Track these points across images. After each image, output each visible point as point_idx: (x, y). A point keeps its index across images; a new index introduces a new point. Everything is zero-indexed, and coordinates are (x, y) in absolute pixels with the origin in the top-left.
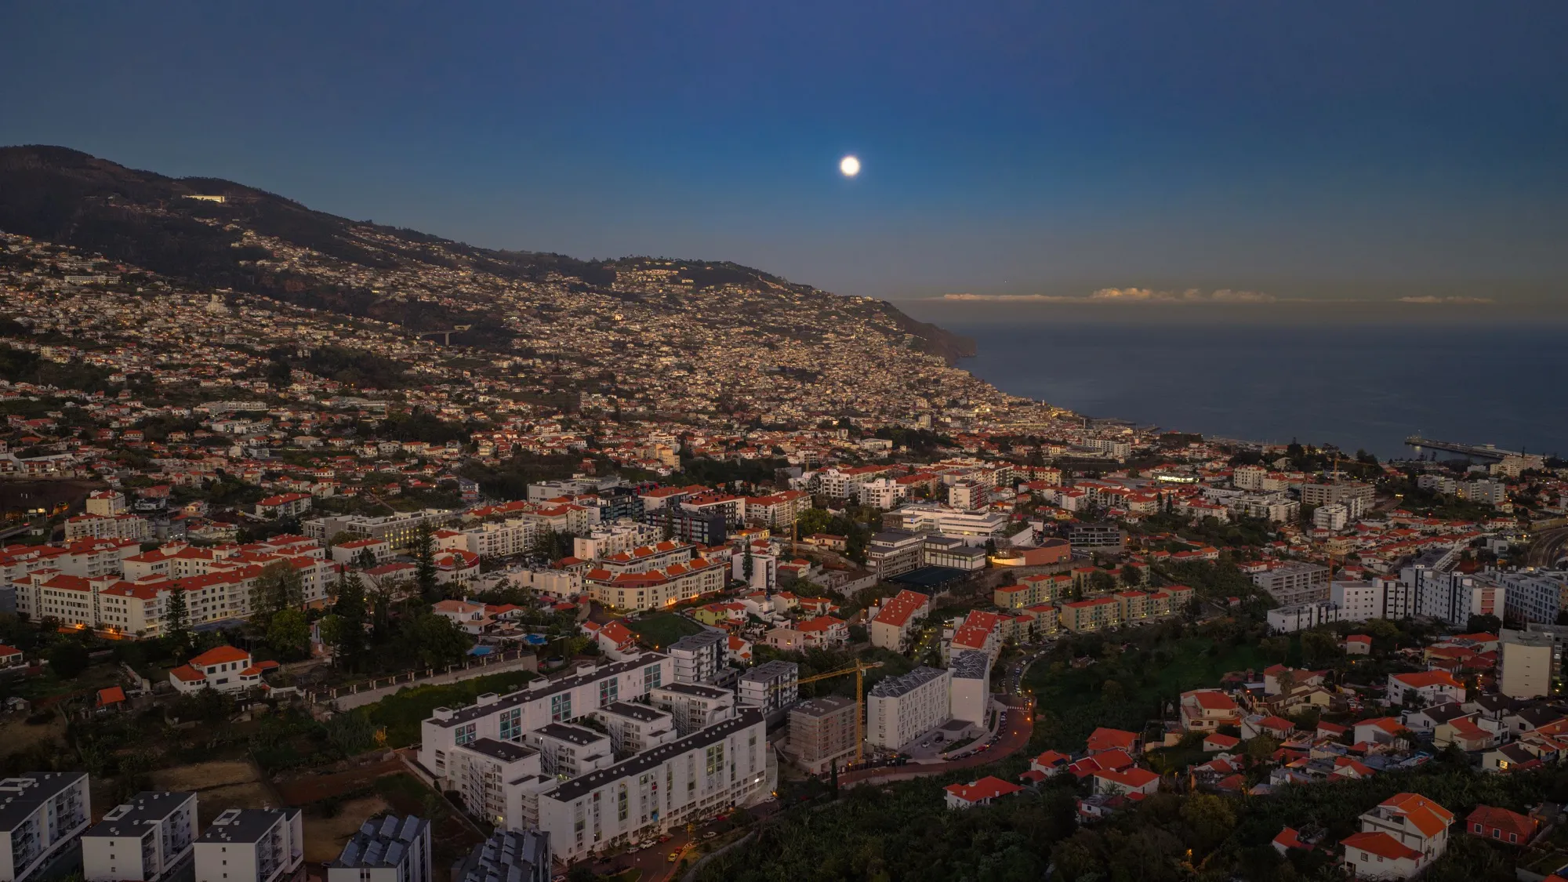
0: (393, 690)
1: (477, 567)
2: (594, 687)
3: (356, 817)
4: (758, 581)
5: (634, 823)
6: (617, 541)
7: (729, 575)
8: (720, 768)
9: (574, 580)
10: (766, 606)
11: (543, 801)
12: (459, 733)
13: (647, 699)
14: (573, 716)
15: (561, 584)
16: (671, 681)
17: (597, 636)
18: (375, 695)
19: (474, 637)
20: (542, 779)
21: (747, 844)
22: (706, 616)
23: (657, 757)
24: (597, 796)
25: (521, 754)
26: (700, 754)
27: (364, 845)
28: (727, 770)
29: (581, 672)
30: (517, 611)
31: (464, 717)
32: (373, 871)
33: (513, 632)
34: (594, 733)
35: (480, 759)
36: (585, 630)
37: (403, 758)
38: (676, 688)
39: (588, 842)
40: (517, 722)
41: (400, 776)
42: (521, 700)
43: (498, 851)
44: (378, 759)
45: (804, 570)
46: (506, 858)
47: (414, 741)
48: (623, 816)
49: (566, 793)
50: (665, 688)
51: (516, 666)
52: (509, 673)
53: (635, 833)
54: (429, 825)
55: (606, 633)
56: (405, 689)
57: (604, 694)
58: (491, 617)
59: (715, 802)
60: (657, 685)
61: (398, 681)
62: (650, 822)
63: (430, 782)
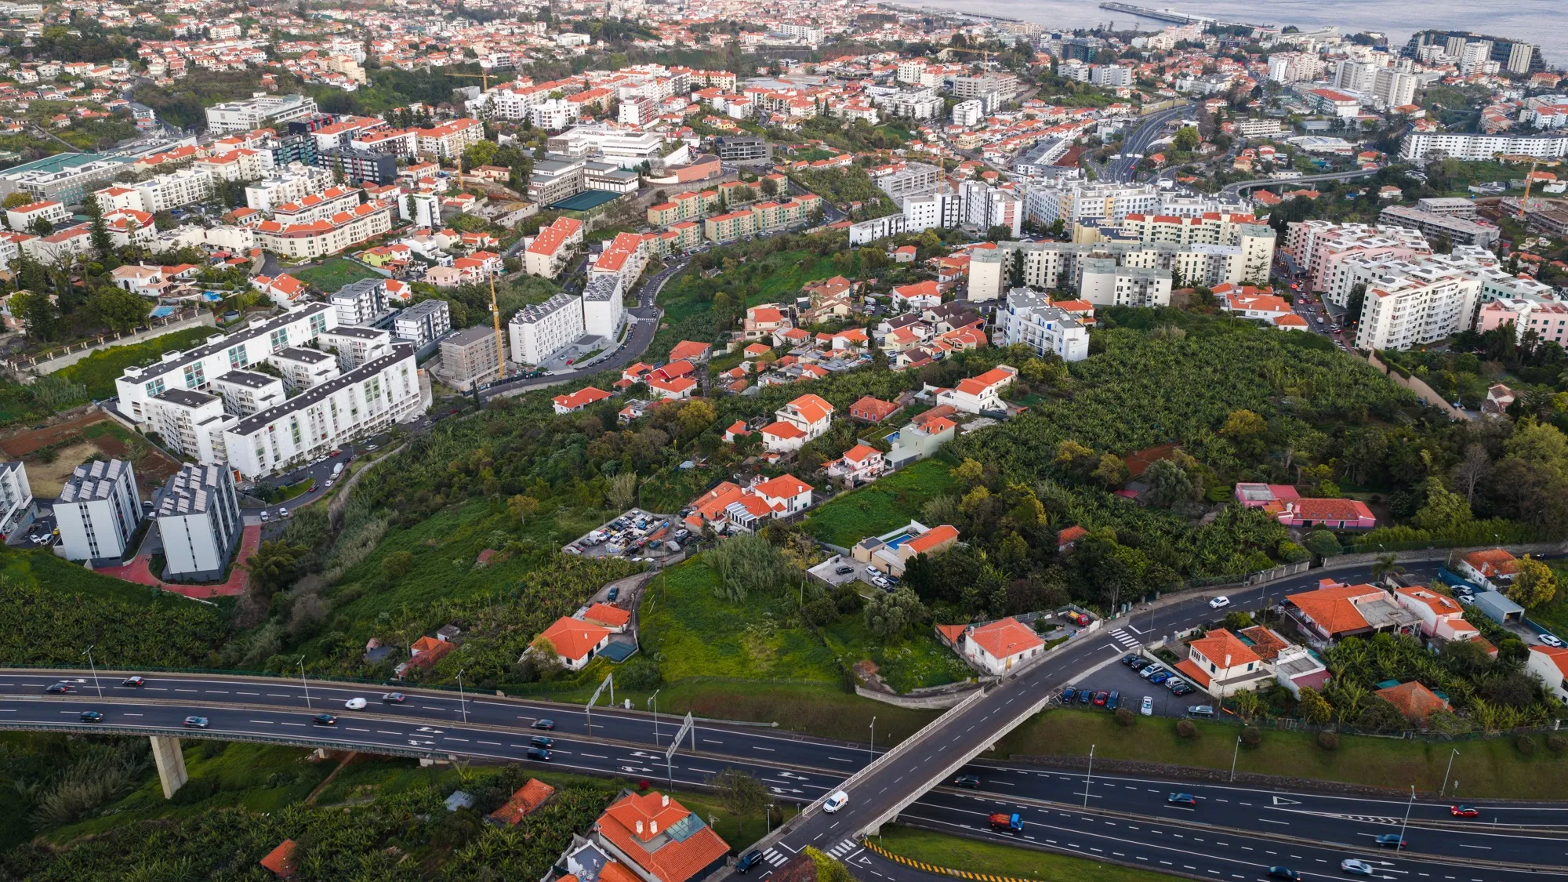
0: (86, 353)
1: (152, 226)
2: (266, 339)
3: (69, 460)
4: (423, 219)
5: (307, 444)
6: (288, 189)
7: (396, 217)
8: (377, 396)
9: (245, 235)
10: (429, 245)
11: (227, 436)
12: (149, 387)
13: (315, 344)
14: (250, 363)
15: (233, 239)
16: (336, 325)
17: (269, 290)
18: (70, 359)
19: (154, 299)
20: (225, 418)
21: (402, 453)
22: (373, 259)
23: (321, 393)
24: (271, 429)
25: (204, 400)
26: (359, 387)
27: (79, 486)
28: (384, 397)
29: (253, 325)
30: (192, 270)
31: (153, 373)
32: (88, 504)
33: (189, 292)
34: (268, 376)
35: (171, 407)
36: (256, 283)
37: (105, 409)
38: (340, 331)
39: (270, 462)
40: (200, 373)
41: (104, 424)
42: (201, 355)
43: (188, 480)
44: (83, 412)
45: (469, 204)
46: (194, 485)
47: (112, 395)
48: (297, 440)
49: (246, 428)
50: (330, 332)
51: (196, 323)
52: (190, 330)
53: (310, 452)
54: (130, 466)
55: (276, 286)
56: (97, 352)
57: (275, 342)
58: (169, 279)
59: (377, 422)
60: (323, 330)
61: (90, 345)
62: (320, 442)
63: (132, 427)
